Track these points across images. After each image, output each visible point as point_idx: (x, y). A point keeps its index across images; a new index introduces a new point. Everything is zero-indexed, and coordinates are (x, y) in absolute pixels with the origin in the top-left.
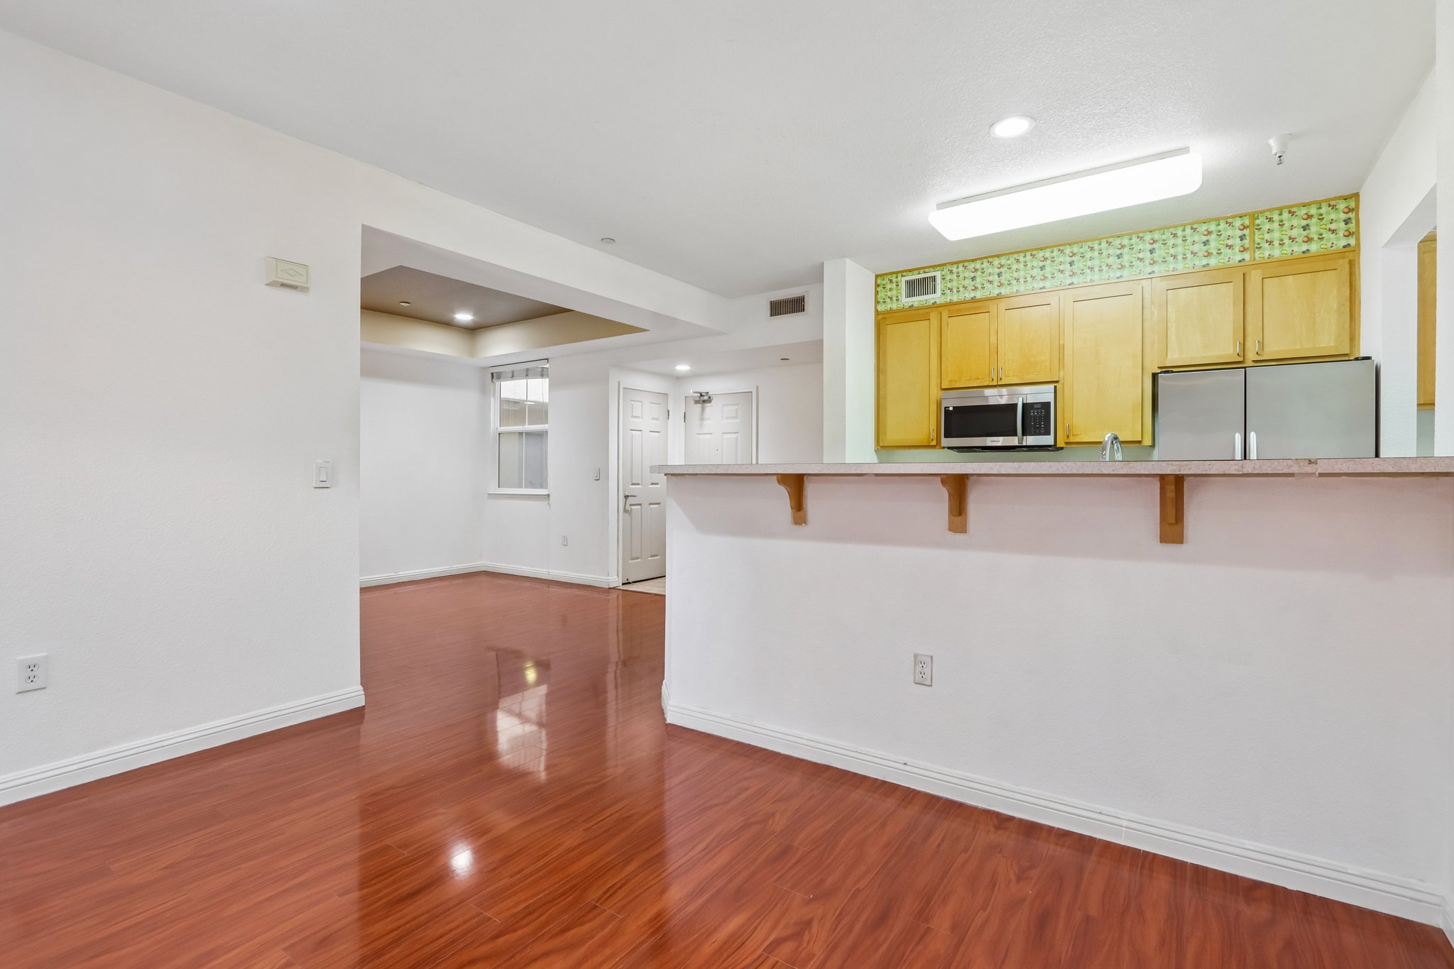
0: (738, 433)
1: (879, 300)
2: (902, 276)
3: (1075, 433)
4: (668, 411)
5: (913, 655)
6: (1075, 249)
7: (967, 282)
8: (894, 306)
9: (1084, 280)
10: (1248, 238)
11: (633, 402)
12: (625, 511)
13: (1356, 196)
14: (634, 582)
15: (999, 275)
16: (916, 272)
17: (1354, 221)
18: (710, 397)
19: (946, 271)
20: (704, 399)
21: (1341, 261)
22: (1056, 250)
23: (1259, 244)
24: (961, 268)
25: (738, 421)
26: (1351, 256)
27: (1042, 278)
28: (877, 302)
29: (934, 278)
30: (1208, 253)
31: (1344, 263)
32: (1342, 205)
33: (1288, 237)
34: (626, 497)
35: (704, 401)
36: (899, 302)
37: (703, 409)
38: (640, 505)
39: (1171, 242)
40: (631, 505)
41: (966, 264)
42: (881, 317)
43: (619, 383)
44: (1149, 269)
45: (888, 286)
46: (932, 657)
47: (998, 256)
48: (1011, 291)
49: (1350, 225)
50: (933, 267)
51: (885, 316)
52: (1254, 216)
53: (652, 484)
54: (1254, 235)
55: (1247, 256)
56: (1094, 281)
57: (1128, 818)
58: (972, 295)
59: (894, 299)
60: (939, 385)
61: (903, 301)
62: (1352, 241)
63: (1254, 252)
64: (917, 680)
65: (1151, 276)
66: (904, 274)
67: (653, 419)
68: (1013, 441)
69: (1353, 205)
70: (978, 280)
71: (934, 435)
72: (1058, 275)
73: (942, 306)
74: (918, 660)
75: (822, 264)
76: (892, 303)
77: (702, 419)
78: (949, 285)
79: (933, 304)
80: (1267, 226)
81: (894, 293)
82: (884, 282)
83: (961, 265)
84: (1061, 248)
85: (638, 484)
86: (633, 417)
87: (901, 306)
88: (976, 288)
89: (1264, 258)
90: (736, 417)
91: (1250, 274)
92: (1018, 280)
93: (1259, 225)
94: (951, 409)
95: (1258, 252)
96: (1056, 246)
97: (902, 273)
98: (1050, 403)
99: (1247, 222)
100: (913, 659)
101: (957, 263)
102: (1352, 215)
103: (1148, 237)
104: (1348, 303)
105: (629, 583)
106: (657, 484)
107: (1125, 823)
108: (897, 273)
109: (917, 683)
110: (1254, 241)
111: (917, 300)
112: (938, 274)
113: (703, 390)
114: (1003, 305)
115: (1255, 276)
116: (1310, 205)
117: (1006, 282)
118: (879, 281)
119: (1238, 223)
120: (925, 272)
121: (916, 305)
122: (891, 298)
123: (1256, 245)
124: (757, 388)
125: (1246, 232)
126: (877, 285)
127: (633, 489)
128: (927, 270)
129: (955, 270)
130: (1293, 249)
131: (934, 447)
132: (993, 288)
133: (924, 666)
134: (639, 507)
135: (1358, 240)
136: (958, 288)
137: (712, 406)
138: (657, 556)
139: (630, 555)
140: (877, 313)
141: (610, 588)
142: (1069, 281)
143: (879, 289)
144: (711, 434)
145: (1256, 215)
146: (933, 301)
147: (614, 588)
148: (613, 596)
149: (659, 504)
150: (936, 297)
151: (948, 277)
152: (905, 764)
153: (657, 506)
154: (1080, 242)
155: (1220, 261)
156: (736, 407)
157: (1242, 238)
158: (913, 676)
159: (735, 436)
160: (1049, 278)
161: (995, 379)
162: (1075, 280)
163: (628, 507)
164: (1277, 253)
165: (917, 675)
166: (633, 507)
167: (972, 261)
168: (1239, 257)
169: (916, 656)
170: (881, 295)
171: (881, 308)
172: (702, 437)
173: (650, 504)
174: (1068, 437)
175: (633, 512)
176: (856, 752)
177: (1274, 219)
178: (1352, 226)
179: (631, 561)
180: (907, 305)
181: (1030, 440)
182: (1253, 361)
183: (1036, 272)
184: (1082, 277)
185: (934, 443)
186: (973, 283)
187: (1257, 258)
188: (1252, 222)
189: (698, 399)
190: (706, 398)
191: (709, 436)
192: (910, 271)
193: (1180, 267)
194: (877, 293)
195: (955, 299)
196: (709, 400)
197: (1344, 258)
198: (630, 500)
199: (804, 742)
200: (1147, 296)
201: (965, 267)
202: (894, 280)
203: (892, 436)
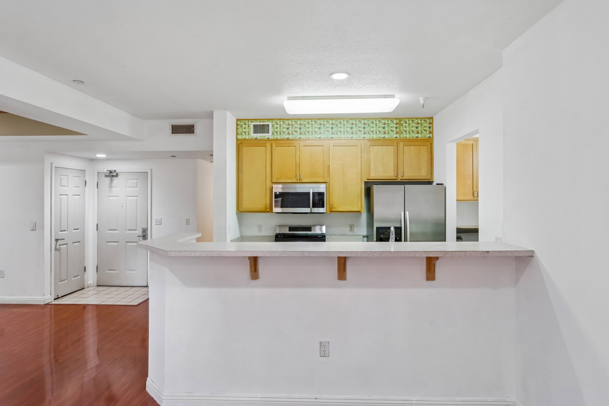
0: (138, 196)
1: (239, 133)
2: (251, 122)
3: (334, 207)
4: (86, 181)
5: (319, 342)
6: (334, 122)
7: (285, 130)
8: (247, 137)
9: (338, 137)
10: (398, 128)
11: (61, 176)
12: (56, 249)
13: (432, 118)
14: (62, 297)
15: (300, 128)
16: (258, 121)
17: (431, 128)
18: (117, 174)
19: (274, 123)
20: (112, 175)
21: (428, 143)
22: (325, 121)
23: (402, 131)
24: (282, 123)
25: (138, 189)
26: (431, 141)
27: (320, 133)
28: (237, 134)
29: (268, 125)
30: (385, 132)
31: (429, 143)
32: (428, 121)
33: (411, 130)
34: (57, 240)
35: (113, 176)
36: (250, 135)
37: (112, 181)
38: (67, 244)
39: (371, 125)
40: (60, 245)
41: (284, 121)
42: (239, 142)
43: (52, 163)
44: (363, 136)
45: (244, 126)
46: (329, 342)
47: (300, 119)
48: (305, 137)
49: (430, 129)
50: (268, 120)
51: (242, 142)
52: (400, 119)
53: (75, 229)
54: (400, 127)
55: (398, 136)
56: (341, 138)
57: (415, 400)
58: (287, 136)
59: (247, 133)
60: (271, 181)
61: (252, 135)
62: (431, 136)
63: (401, 134)
64: (322, 355)
65: (364, 139)
66: (252, 121)
67: (75, 187)
68: (307, 210)
69: (431, 122)
70: (290, 129)
71: (268, 206)
72: (326, 132)
73: (272, 140)
74: (322, 345)
75: (213, 112)
76: (246, 136)
77: (111, 187)
78: (276, 130)
79: (268, 138)
80: (404, 125)
81: (247, 130)
82: (241, 124)
83: (281, 121)
84: (328, 120)
85: (65, 231)
86: (62, 186)
87: (251, 137)
88: (289, 134)
89: (403, 137)
90: (136, 187)
91: (399, 144)
92: (309, 132)
93: (402, 124)
94: (278, 193)
95: (402, 135)
96: (326, 119)
97: (252, 120)
98: (324, 193)
99: (398, 122)
100: (319, 344)
101: (280, 119)
102: (431, 125)
103: (363, 122)
104: (430, 159)
105: (59, 298)
106: (78, 229)
107: (414, 402)
108: (248, 120)
109: (321, 356)
110: (400, 130)
111: (259, 136)
112: (270, 124)
113: (112, 168)
114: (302, 143)
115: (401, 144)
116: (418, 119)
117: (303, 133)
118: (239, 123)
119: (395, 121)
120: (263, 122)
121: (258, 138)
122: (245, 133)
123: (401, 132)
124: (151, 170)
125: (398, 126)
126: (237, 125)
127: (61, 235)
128: (264, 121)
129: (278, 123)
130: (413, 135)
131: (268, 212)
132: (297, 135)
133: (325, 347)
134: (65, 246)
135: (433, 135)
136: (280, 132)
137: (118, 179)
138: (78, 276)
139: (59, 278)
140: (237, 139)
141: (45, 304)
142: (331, 136)
143: (238, 127)
144: (118, 196)
145: (401, 120)
146: (267, 137)
147: (48, 304)
148: (48, 309)
149: (79, 242)
150: (269, 135)
151: (275, 126)
152: (316, 398)
153: (78, 243)
154: (336, 119)
155: (389, 136)
156: (136, 181)
157: (396, 128)
158: (319, 353)
159: (135, 198)
160: (323, 133)
161: (299, 179)
162: (334, 136)
163: (58, 247)
164: (408, 136)
165: (321, 353)
166: (61, 246)
167: (287, 120)
168: (395, 136)
169: (321, 343)
170: (240, 130)
171: (239, 137)
172: (110, 198)
173: (73, 243)
174: (331, 208)
175: (61, 248)
176: (289, 398)
177: (407, 122)
178: (431, 129)
179: (60, 283)
180: (254, 138)
181: (316, 210)
182: (400, 179)
183: (316, 130)
184: (336, 135)
185: (268, 210)
186: (287, 131)
187: (401, 137)
188: (400, 122)
189: (108, 174)
190: (115, 174)
191: (116, 198)
192: (256, 120)
193: (375, 136)
194: (237, 129)
195: (279, 137)
196: (117, 175)
197: (429, 142)
198: (60, 242)
199: (258, 399)
200: (363, 147)
201: (284, 122)
202: (247, 123)
203: (246, 205)
